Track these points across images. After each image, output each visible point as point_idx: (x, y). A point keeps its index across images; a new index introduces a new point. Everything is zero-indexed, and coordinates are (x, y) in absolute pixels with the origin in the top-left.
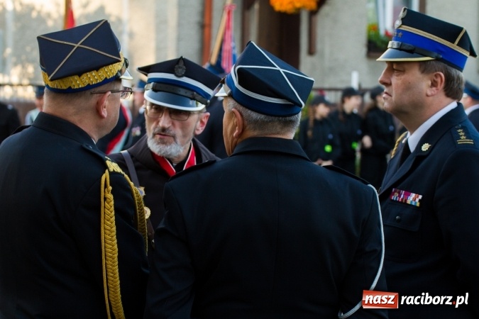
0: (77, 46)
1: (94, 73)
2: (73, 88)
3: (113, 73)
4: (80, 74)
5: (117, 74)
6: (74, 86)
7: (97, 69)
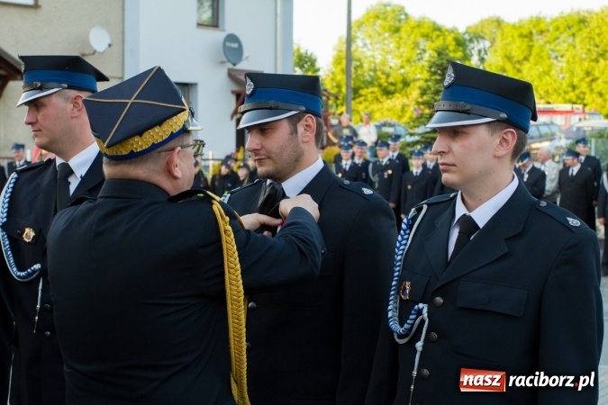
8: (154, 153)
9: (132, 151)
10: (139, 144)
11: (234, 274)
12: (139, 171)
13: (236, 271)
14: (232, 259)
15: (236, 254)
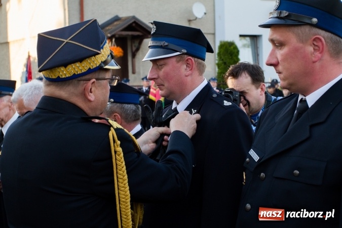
0: (66, 41)
1: (78, 64)
2: (61, 77)
3: (96, 64)
4: (65, 65)
5: (100, 64)
6: (62, 76)
7: (81, 60)
8: (75, 81)
9: (59, 77)
10: (64, 73)
11: (122, 183)
12: (62, 93)
13: (124, 180)
14: (121, 172)
15: (125, 167)
